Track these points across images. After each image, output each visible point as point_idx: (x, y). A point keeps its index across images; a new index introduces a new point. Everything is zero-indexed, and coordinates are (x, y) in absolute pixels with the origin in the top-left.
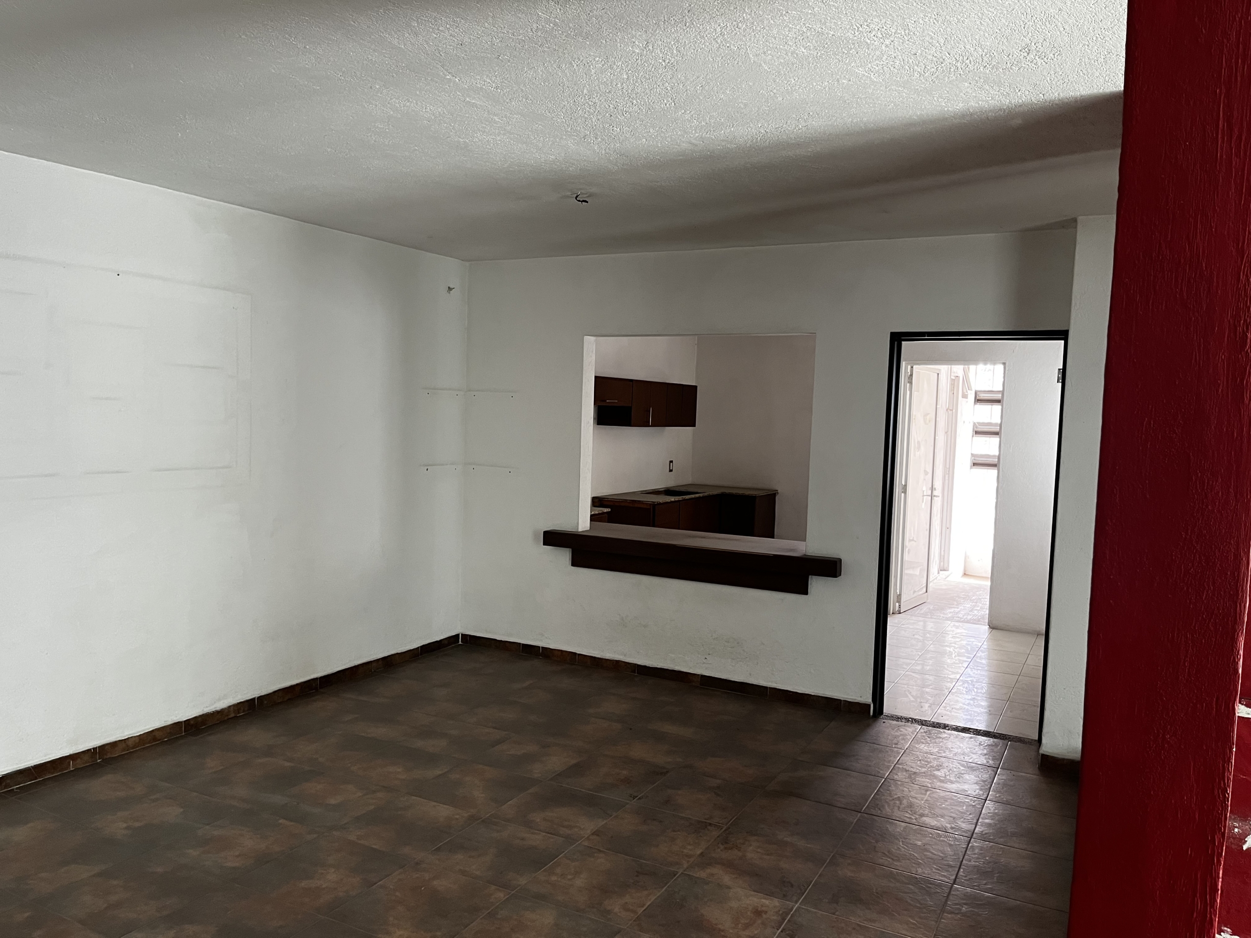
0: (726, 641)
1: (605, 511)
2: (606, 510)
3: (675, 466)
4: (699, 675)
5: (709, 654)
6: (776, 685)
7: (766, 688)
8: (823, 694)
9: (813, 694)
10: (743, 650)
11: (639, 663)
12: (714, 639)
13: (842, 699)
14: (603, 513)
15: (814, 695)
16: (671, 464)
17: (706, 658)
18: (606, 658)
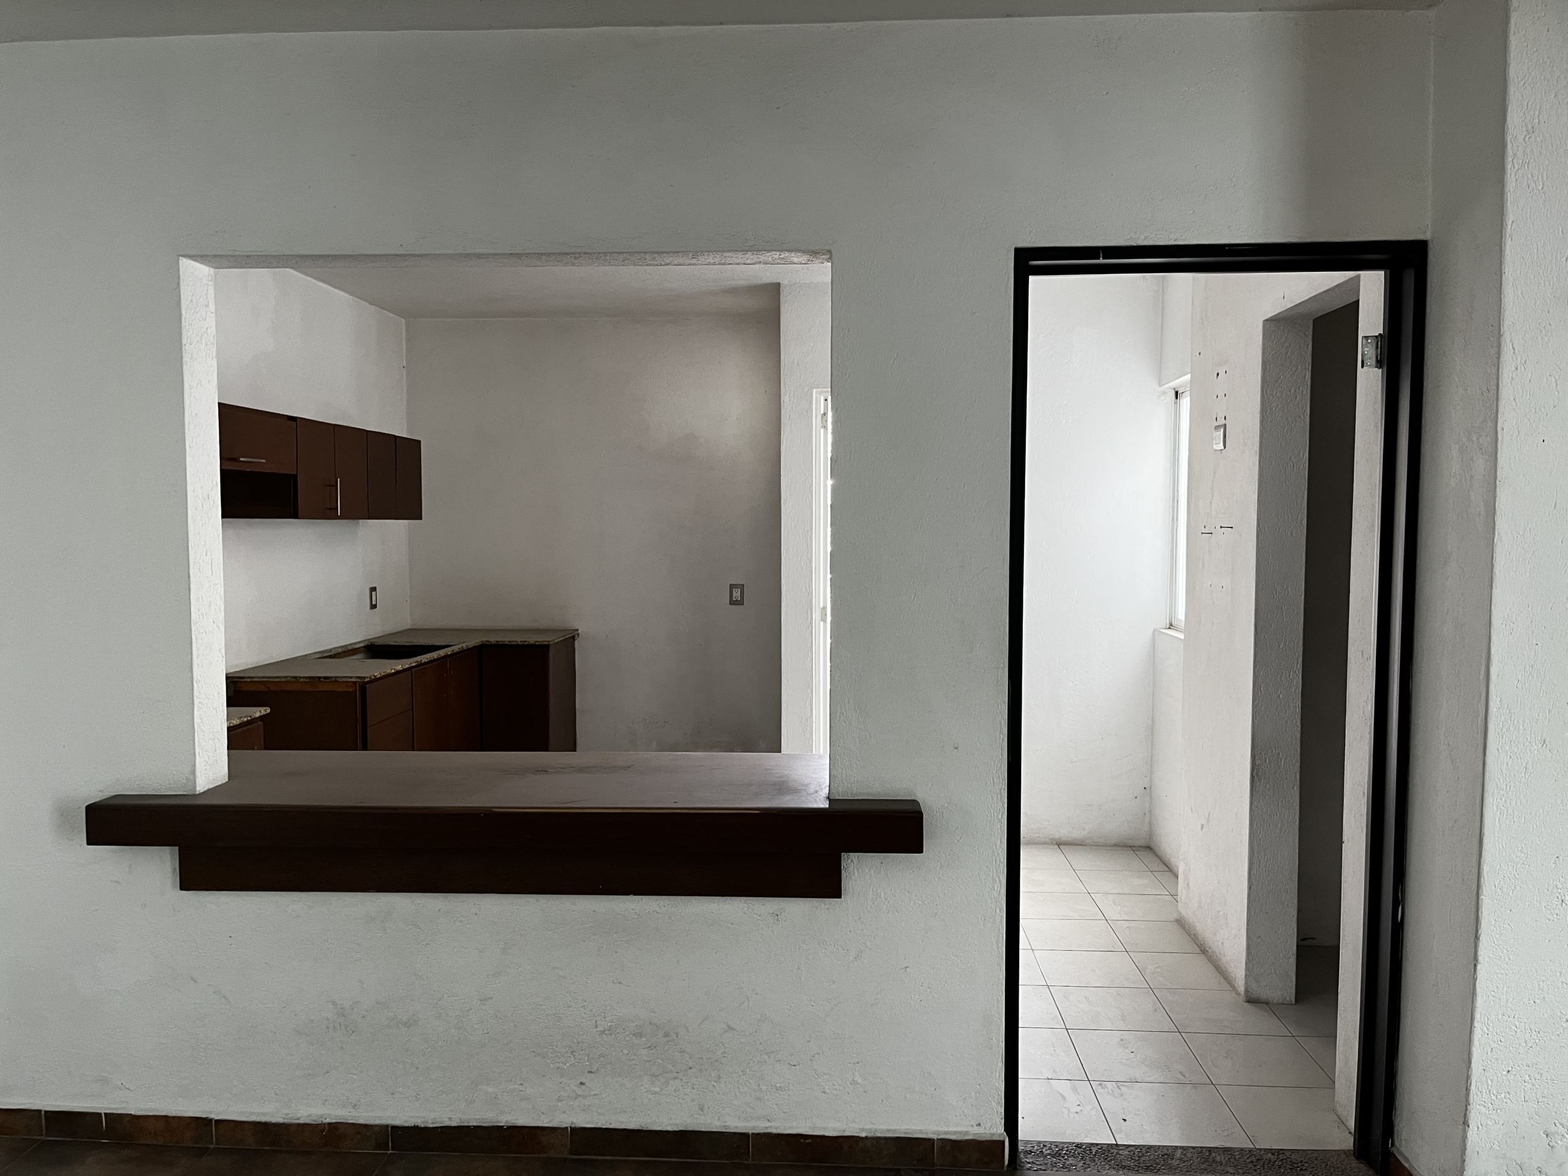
0: (634, 1035)
1: (258, 715)
2: (258, 712)
3: (380, 597)
4: (566, 1128)
5: (590, 1072)
6: (768, 1124)
7: (744, 1136)
8: (888, 1131)
9: (863, 1135)
10: (682, 1052)
11: (397, 1122)
12: (603, 1032)
13: (935, 1137)
14: (253, 721)
15: (866, 1138)
16: (374, 593)
17: (582, 1083)
18: (301, 1121)
